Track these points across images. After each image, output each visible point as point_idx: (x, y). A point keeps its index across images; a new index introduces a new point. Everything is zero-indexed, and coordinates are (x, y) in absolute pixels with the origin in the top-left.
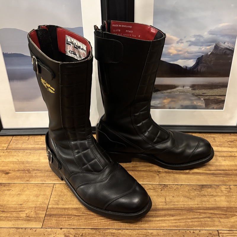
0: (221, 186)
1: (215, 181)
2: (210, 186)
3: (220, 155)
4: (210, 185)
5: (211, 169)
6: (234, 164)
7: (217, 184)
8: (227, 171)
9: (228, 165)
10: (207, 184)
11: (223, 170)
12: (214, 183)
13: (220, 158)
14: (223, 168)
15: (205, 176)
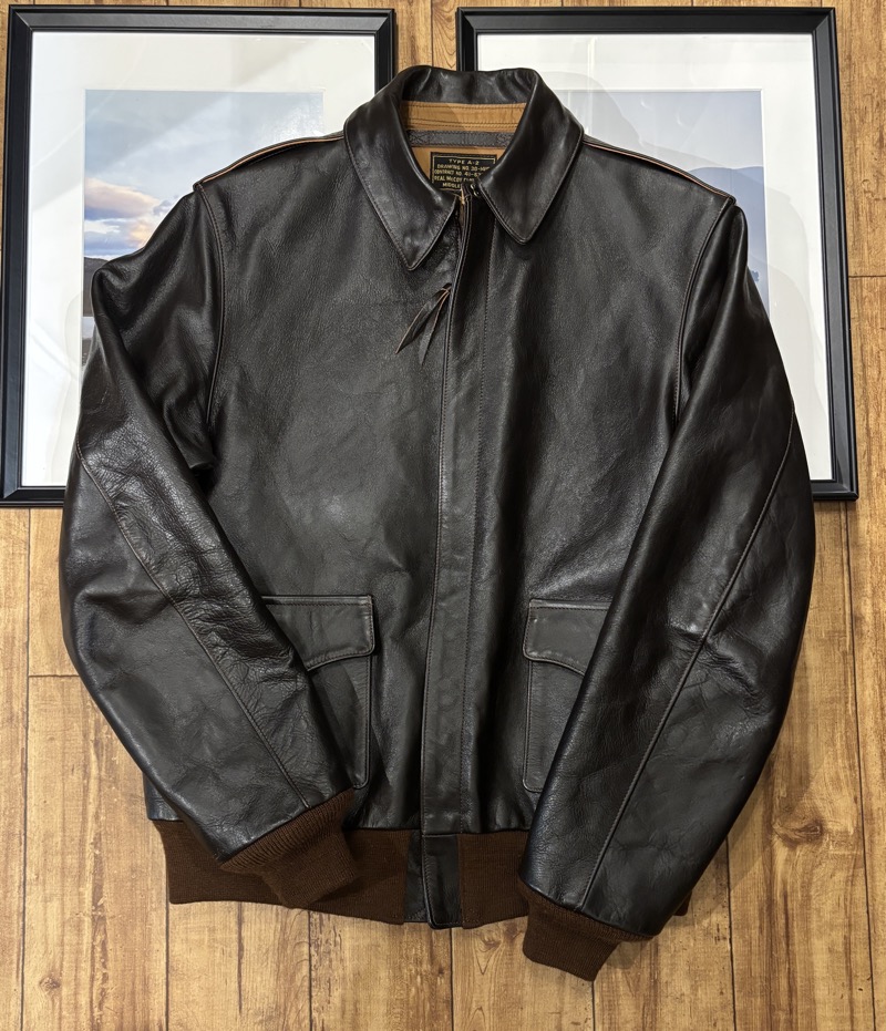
0: (725, 914)
1: (743, 902)
2: (725, 883)
3: (853, 940)
4: (729, 883)
5: (789, 899)
6: (817, 975)
7: (733, 905)
8: (784, 945)
9: (810, 955)
10: (731, 877)
11: (788, 936)
12: (735, 897)
13: (841, 940)
14: (797, 936)
15: (762, 877)
